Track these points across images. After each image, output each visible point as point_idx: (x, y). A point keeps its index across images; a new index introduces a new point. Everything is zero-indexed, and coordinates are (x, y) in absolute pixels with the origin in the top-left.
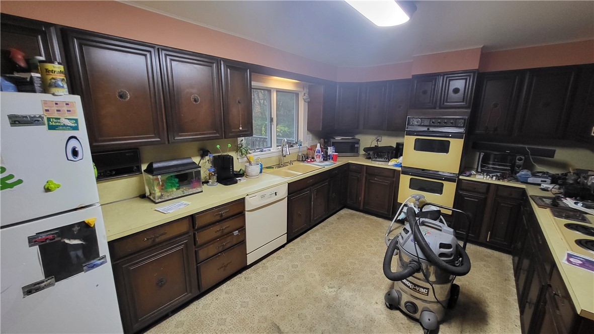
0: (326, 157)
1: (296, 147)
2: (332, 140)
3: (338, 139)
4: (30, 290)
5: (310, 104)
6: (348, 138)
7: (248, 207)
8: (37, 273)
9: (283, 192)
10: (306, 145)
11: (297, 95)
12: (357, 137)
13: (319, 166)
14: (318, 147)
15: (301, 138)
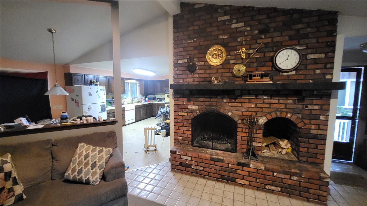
0: (146, 101)
1: (136, 98)
2: (147, 97)
3: (149, 96)
4: (100, 113)
5: (140, 86)
6: (152, 96)
7: (126, 110)
8: (100, 111)
9: (134, 108)
10: (139, 98)
11: (136, 83)
12: (155, 96)
13: (144, 103)
14: (143, 98)
15: (138, 96)
